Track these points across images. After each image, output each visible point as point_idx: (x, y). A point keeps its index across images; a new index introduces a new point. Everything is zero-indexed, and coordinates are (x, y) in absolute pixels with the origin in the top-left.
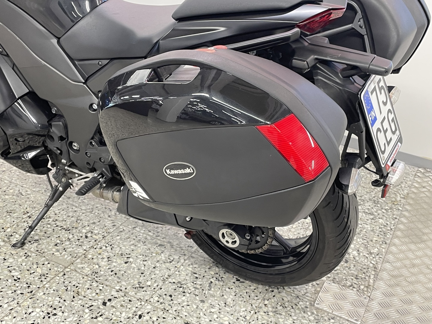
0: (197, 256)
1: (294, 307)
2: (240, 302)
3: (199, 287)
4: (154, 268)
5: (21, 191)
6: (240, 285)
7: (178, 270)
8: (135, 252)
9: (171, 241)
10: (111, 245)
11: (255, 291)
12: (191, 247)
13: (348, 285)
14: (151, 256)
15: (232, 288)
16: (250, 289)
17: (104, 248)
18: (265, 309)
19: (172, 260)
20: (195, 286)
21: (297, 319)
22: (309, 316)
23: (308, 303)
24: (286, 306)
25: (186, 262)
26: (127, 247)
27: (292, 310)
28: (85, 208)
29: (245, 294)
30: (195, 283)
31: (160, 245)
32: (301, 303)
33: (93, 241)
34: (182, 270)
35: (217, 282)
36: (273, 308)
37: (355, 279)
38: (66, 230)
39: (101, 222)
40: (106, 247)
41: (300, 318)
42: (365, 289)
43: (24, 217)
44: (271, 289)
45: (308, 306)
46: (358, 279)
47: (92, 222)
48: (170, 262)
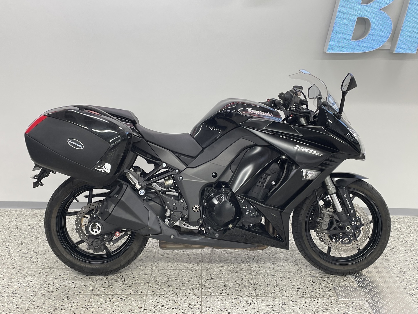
0: (261, 297)
1: (331, 304)
2: (305, 311)
3: (278, 311)
4: (246, 310)
5: (120, 298)
6: (297, 303)
7: (259, 307)
8: (226, 306)
9: (238, 294)
10: (210, 308)
11: (306, 303)
12: (252, 294)
13: (344, 285)
14: (237, 305)
15: (295, 306)
16: (303, 303)
17: (208, 310)
18: (320, 310)
19: (251, 303)
20: (276, 312)
21: (339, 309)
22: (342, 305)
23: (336, 300)
24: (328, 304)
25: (258, 301)
26: (220, 306)
27: (332, 305)
28: (170, 294)
29: (303, 306)
30: (274, 310)
31: (235, 298)
32: (332, 301)
33: (198, 309)
34: (261, 306)
35: (284, 306)
36: (323, 308)
37: (344, 281)
38: (175, 309)
39: (189, 298)
40: (209, 309)
41: (340, 308)
42: (353, 284)
43: (143, 310)
44: (313, 300)
45: (337, 301)
46: (345, 280)
47: (184, 300)
48: (251, 305)
